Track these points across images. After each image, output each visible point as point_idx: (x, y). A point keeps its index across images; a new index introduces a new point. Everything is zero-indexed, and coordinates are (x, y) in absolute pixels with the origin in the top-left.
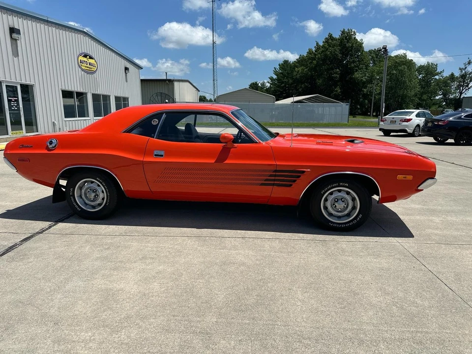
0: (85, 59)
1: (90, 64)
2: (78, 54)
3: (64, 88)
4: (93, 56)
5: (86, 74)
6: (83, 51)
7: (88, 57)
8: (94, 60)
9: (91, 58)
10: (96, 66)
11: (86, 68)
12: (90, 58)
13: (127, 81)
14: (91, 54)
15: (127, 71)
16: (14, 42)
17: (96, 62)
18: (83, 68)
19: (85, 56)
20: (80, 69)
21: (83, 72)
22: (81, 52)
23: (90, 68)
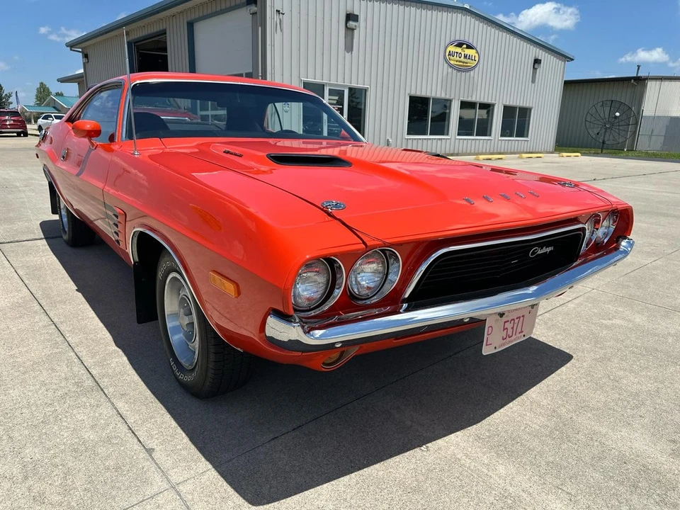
0: (459, 50)
1: (465, 57)
2: (447, 42)
3: (413, 93)
4: (475, 45)
5: (455, 72)
6: (457, 38)
7: (465, 46)
8: (474, 51)
9: (469, 47)
10: (477, 59)
11: (458, 63)
12: (467, 48)
13: (533, 81)
14: (471, 41)
15: (536, 66)
16: (350, 32)
17: (477, 52)
18: (452, 62)
19: (460, 45)
20: (446, 65)
21: (450, 70)
22: (452, 39)
23: (464, 62)
